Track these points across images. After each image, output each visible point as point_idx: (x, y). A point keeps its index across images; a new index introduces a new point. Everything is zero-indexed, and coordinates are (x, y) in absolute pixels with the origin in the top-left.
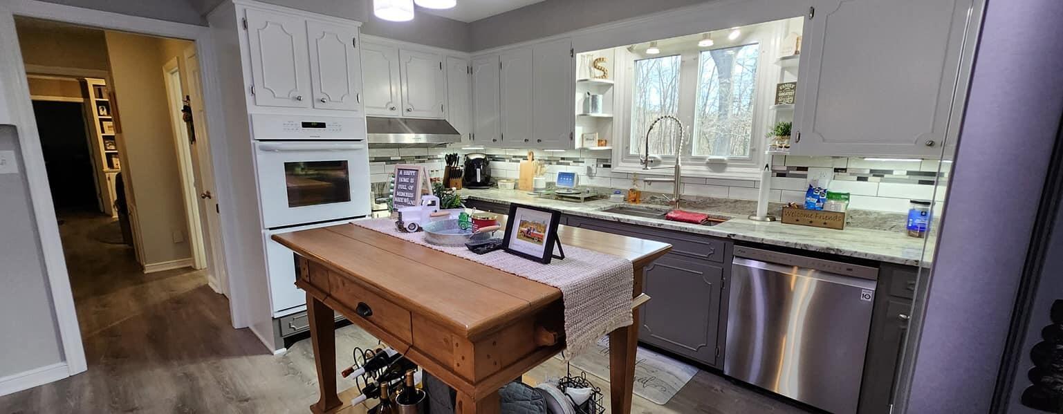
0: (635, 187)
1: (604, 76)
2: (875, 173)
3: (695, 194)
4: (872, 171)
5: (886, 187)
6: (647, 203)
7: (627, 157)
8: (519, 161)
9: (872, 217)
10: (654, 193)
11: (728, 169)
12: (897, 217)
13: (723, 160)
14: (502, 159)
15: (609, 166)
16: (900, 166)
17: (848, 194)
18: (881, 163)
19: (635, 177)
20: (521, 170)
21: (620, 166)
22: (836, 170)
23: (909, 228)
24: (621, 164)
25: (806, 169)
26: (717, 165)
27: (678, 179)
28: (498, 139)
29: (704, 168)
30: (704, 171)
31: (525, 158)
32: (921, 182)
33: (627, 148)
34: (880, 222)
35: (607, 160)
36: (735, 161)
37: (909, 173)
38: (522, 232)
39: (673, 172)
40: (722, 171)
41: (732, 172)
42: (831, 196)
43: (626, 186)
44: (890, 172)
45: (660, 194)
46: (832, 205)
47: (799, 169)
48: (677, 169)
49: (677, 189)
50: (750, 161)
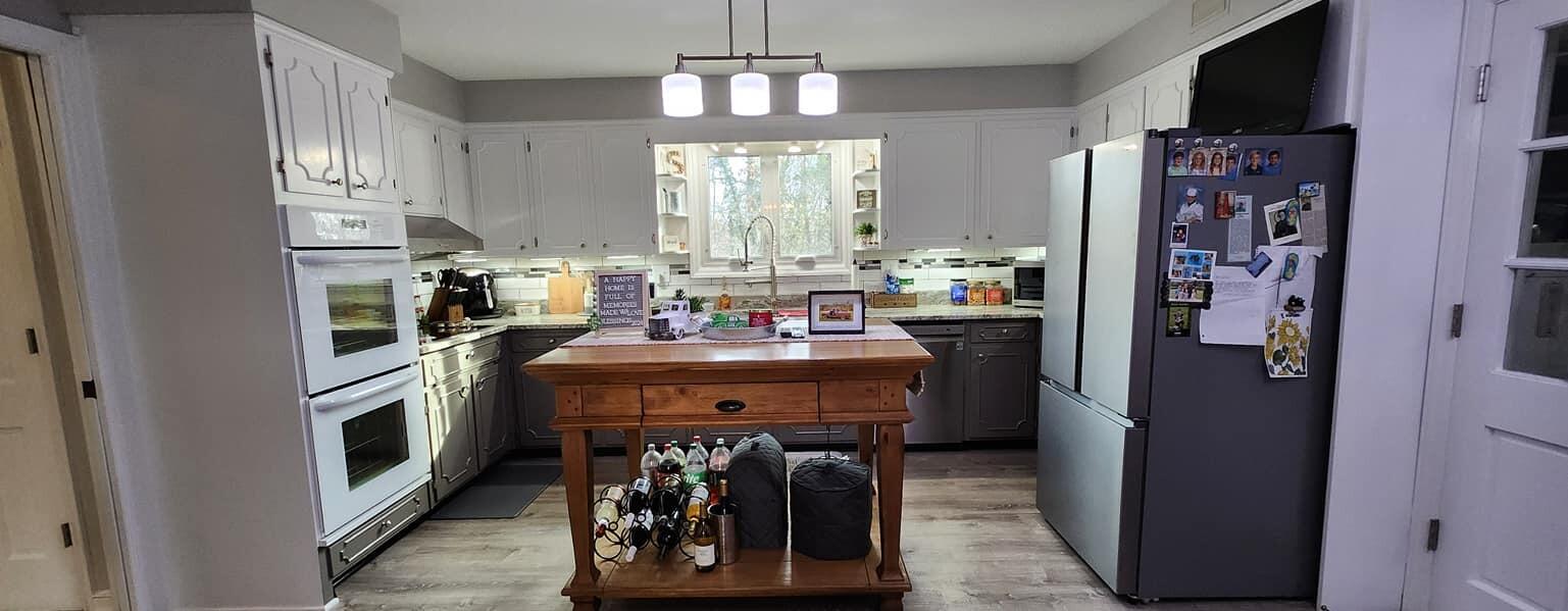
0: (725, 292)
1: (681, 171)
2: (927, 262)
3: (789, 293)
4: (923, 260)
5: (934, 272)
6: (740, 308)
7: (709, 261)
8: (543, 276)
9: (928, 296)
10: (748, 297)
11: (817, 266)
12: (942, 293)
13: (811, 258)
14: (507, 275)
15: (688, 272)
16: (940, 254)
17: (912, 280)
18: (931, 253)
19: (724, 282)
20: (549, 289)
21: (700, 272)
22: (901, 261)
23: (952, 299)
24: (701, 269)
25: (879, 262)
26: (807, 263)
27: (773, 281)
28: (530, 244)
29: (795, 267)
30: (796, 271)
31: (553, 271)
32: (953, 266)
33: (707, 251)
34: (935, 298)
35: (683, 266)
36: (823, 259)
37: (945, 260)
38: (823, 315)
39: (768, 273)
40: (812, 269)
41: (820, 269)
42: (905, 281)
43: (717, 292)
44: (934, 260)
45: (751, 297)
46: (906, 289)
47: (874, 262)
48: (773, 269)
49: (774, 290)
50: (835, 258)
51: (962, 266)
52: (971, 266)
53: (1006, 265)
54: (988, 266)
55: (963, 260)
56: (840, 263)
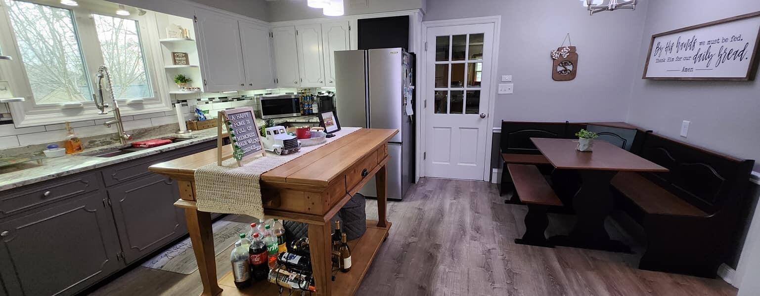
0: (73, 135)
4: (209, 99)
11: (145, 107)
15: (11, 122)
16: (217, 95)
17: (208, 111)
18: (214, 95)
19: (68, 127)
25: (186, 101)
26: (137, 105)
27: (120, 120)
29: (130, 108)
36: (149, 100)
37: (219, 98)
40: (142, 108)
41: (149, 108)
42: (204, 112)
44: (214, 98)
48: (117, 110)
49: (122, 127)
50: (156, 99)
51: (227, 101)
52: (230, 101)
53: (244, 99)
54: (237, 100)
55: (226, 97)
56: (161, 103)
